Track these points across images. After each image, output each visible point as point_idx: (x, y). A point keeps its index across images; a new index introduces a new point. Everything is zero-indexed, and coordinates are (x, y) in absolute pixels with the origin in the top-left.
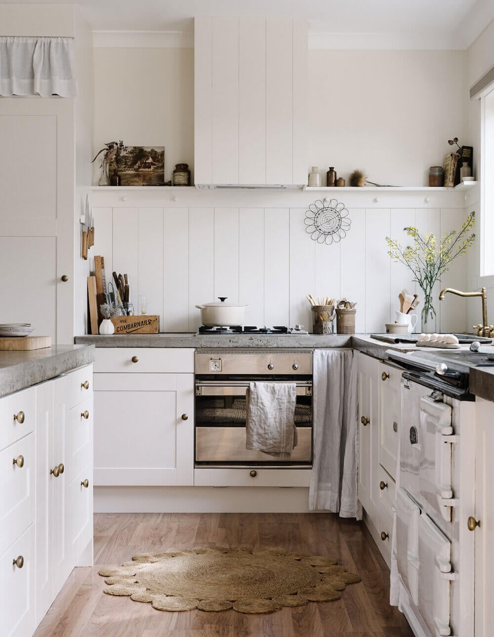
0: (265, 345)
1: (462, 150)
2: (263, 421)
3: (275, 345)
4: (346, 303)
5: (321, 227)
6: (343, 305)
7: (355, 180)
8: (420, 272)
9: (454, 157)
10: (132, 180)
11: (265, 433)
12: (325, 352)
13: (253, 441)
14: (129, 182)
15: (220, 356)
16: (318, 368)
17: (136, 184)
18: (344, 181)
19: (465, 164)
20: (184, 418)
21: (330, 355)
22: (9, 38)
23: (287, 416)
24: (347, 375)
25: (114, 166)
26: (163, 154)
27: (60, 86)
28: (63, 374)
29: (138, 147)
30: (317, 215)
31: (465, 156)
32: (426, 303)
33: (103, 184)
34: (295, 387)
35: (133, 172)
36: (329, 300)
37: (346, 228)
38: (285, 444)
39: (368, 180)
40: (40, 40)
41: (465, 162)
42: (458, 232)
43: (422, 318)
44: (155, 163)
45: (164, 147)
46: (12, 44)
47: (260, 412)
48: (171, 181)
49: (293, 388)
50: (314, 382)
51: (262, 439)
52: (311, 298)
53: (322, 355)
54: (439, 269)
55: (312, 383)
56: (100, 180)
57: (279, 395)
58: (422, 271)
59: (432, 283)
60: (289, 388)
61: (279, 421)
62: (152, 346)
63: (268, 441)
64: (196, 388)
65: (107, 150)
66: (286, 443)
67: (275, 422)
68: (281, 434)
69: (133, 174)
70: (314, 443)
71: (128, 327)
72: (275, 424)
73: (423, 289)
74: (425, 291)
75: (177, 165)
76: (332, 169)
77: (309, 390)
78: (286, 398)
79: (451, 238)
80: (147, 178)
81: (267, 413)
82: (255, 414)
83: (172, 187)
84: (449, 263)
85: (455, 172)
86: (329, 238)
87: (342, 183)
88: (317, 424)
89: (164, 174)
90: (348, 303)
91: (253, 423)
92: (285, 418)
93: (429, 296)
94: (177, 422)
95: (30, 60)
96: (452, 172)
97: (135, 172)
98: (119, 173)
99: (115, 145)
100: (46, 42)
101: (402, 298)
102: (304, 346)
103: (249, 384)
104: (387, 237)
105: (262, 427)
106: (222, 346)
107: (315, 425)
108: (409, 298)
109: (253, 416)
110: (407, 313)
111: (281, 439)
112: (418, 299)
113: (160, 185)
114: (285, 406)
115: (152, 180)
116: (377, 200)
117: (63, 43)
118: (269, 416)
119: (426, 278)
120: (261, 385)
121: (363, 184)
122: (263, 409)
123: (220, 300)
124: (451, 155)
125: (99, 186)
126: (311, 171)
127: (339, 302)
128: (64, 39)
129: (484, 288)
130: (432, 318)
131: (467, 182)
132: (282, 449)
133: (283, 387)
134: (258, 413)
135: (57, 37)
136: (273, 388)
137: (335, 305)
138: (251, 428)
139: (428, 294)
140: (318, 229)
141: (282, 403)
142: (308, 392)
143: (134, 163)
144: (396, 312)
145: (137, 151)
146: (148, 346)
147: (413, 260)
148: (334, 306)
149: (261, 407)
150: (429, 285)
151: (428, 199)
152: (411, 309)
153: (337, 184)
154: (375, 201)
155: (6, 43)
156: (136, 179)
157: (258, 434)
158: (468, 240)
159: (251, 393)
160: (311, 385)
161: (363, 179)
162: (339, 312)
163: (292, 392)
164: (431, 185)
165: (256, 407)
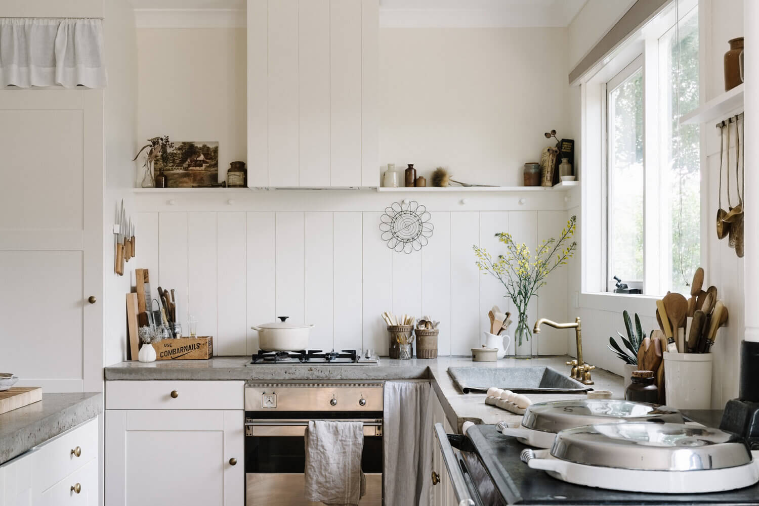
0: (327, 376)
1: (562, 144)
2: (324, 465)
3: (339, 377)
4: (427, 322)
5: (398, 234)
6: (424, 326)
7: (438, 179)
8: (512, 285)
9: (551, 152)
10: (181, 180)
11: (326, 482)
12: (397, 384)
13: (312, 491)
14: (178, 183)
15: (274, 389)
16: (390, 404)
17: (185, 185)
18: (425, 180)
19: (564, 160)
20: (232, 462)
21: (403, 388)
22: (26, 19)
23: (352, 461)
24: (424, 411)
25: (161, 164)
26: (216, 150)
27: (87, 75)
28: (34, 448)
29: (188, 143)
30: (394, 219)
31: (564, 150)
32: (519, 322)
33: (146, 185)
34: (362, 426)
35: (181, 171)
36: (408, 318)
37: (428, 235)
38: (349, 494)
39: (452, 178)
40: (63, 22)
41: (565, 158)
42: (557, 239)
43: (516, 340)
44: (207, 161)
45: (218, 142)
46: (30, 27)
47: (321, 456)
48: (225, 182)
49: (360, 428)
50: (385, 420)
51: (322, 489)
52: (387, 316)
53: (394, 388)
54: (535, 282)
55: (383, 422)
56: (144, 180)
57: (342, 436)
58: (515, 284)
59: (527, 299)
60: (355, 428)
61: (343, 467)
62: (195, 378)
63: (329, 491)
64: (246, 428)
65: (151, 146)
66: (351, 492)
67: (338, 468)
68: (345, 482)
69: (182, 173)
70: (386, 491)
71: (173, 351)
72: (338, 470)
73: (517, 305)
74: (519, 308)
75: (233, 162)
76: (411, 166)
77: (379, 429)
78: (350, 440)
79: (549, 247)
80: (198, 178)
81: (328, 458)
82: (314, 459)
83: (227, 188)
84: (546, 276)
85: (553, 170)
86: (408, 245)
87: (423, 182)
88: (388, 469)
89: (217, 174)
90: (428, 323)
91: (312, 469)
92: (350, 463)
93: (524, 314)
94: (224, 467)
95: (52, 46)
96: (549, 170)
97: (184, 171)
98: (166, 173)
99: (160, 140)
100: (70, 24)
101: (491, 315)
102: (373, 377)
103: (308, 422)
104: (474, 246)
105: (322, 474)
106: (277, 378)
107: (386, 470)
108: (500, 316)
109: (313, 461)
110: (498, 335)
111: (345, 487)
112: (511, 318)
113: (213, 186)
114: (349, 449)
115: (203, 180)
116: (464, 201)
117: (90, 25)
118: (331, 461)
119: (520, 293)
120: (321, 424)
121: (446, 184)
122: (323, 453)
123: (281, 320)
124: (548, 150)
125: (143, 187)
126: (387, 168)
127: (419, 321)
128: (91, 20)
129: (579, 318)
130: (528, 340)
131: (566, 182)
132: (346, 500)
133: (348, 427)
134: (317, 457)
135: (84, 18)
136: (336, 428)
137: (415, 324)
138: (310, 475)
139: (522, 311)
140: (395, 236)
141: (346, 445)
142: (378, 432)
143: (183, 161)
144: (486, 333)
145: (187, 147)
146: (190, 378)
147: (505, 272)
148: (413, 326)
149: (322, 450)
150: (523, 301)
151: (523, 201)
152: (502, 329)
153: (416, 183)
154: (462, 202)
155: (24, 25)
156: (185, 179)
157: (318, 483)
158: (568, 249)
159: (309, 434)
160: (381, 424)
161: (446, 179)
162: (418, 333)
163: (358, 432)
164: (526, 185)
165: (316, 451)
